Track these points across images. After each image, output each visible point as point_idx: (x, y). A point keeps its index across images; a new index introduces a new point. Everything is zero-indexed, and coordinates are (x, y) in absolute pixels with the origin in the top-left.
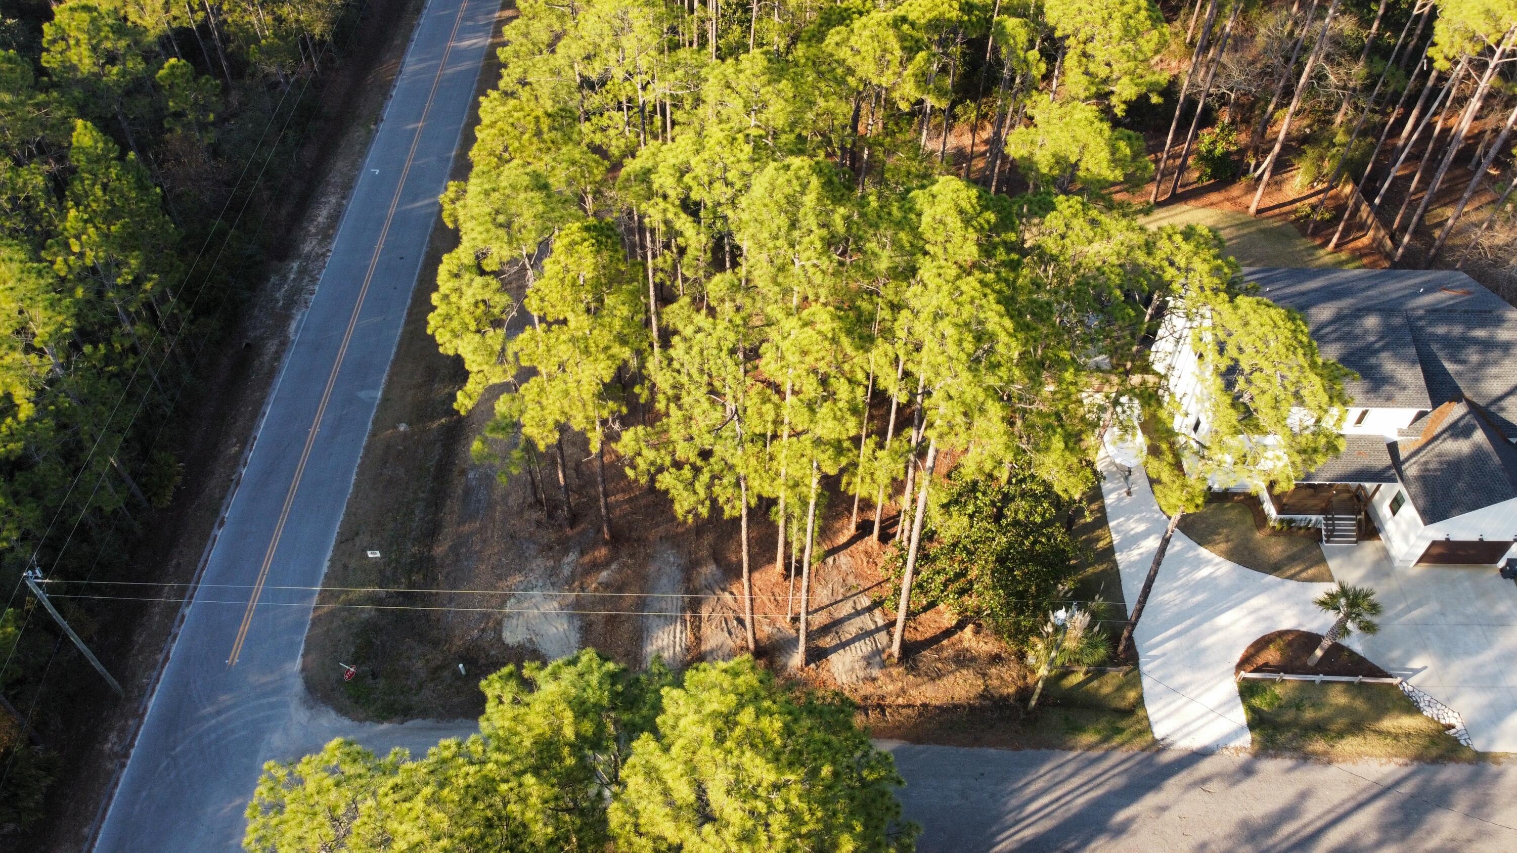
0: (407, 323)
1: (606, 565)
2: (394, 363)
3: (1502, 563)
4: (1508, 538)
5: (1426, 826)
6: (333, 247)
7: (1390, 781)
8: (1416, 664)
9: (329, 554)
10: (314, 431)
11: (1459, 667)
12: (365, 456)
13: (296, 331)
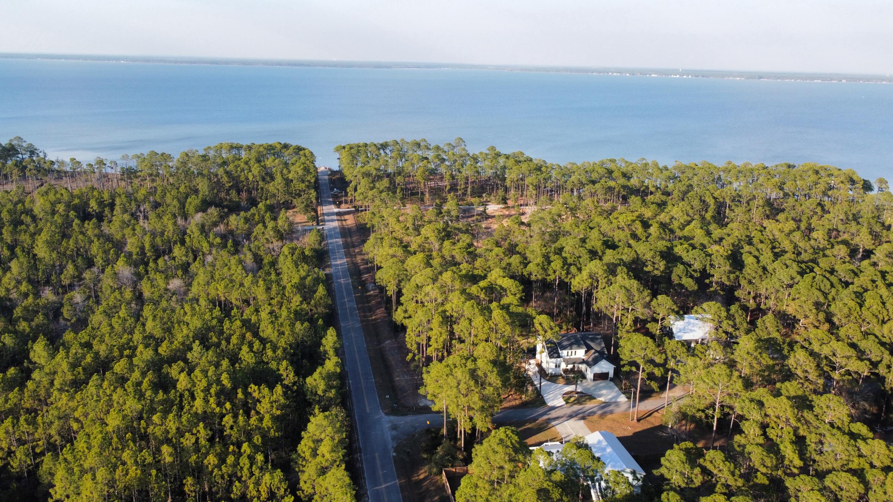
3: (609, 379)
4: (608, 372)
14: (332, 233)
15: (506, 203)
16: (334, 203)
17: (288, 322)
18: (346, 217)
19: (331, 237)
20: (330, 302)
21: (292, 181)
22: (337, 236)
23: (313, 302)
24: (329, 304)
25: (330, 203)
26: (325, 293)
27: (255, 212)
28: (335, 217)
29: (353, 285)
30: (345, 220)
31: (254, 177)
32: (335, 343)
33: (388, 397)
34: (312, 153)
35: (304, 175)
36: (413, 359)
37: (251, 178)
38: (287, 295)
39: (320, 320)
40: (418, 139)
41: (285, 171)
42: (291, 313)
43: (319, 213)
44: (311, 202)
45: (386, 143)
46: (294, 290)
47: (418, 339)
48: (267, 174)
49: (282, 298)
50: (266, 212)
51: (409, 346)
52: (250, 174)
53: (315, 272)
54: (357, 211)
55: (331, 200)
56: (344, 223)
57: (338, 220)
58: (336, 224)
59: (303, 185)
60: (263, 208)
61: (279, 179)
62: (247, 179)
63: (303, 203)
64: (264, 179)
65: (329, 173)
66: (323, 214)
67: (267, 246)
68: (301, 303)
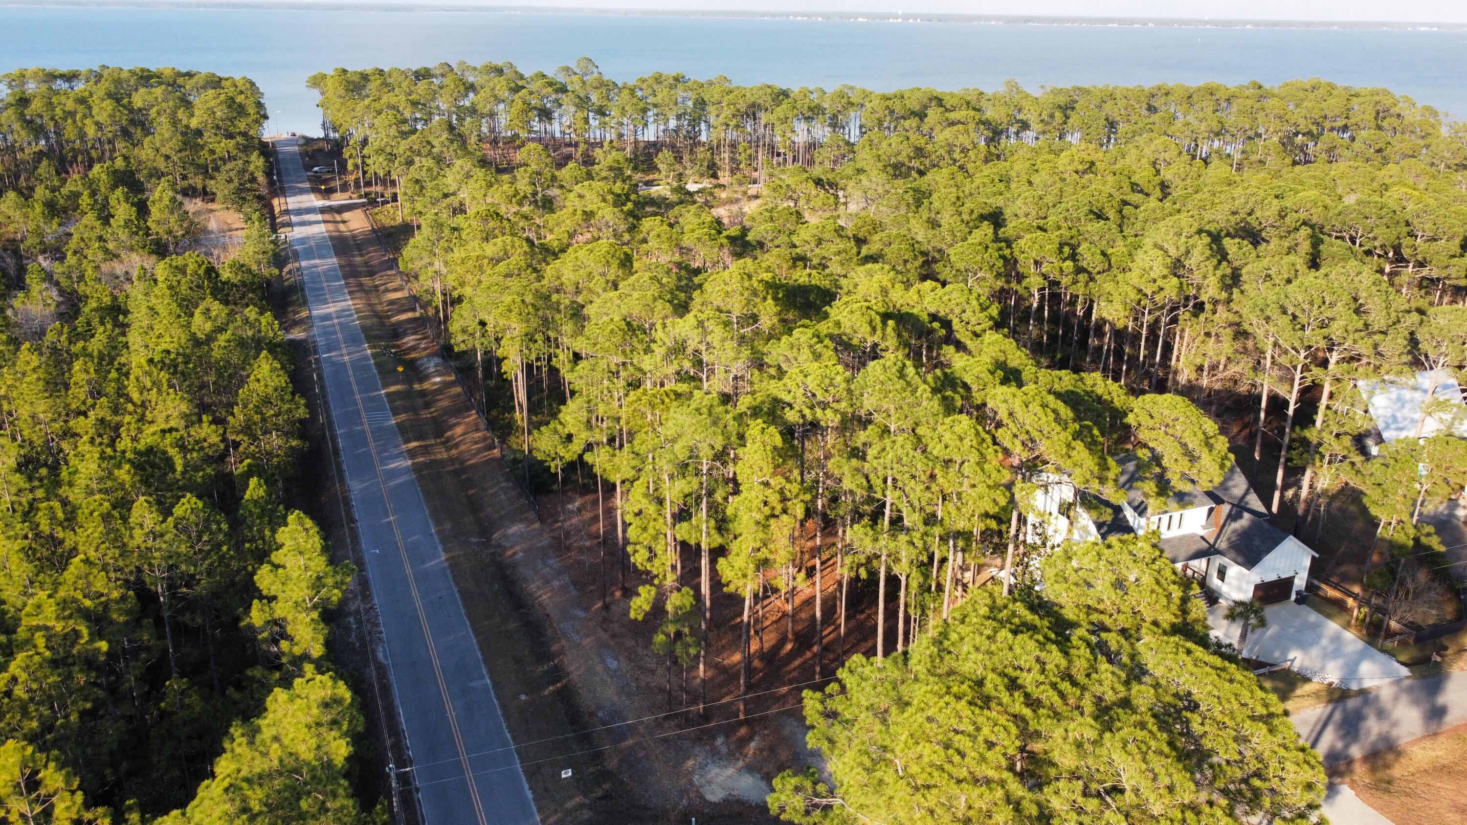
0: (476, 636)
1: (750, 738)
2: (485, 661)
3: (1293, 597)
4: (1292, 574)
5: (1362, 732)
6: (376, 601)
7: (1324, 717)
8: (1291, 656)
9: (526, 786)
10: (451, 714)
11: (1315, 652)
12: (507, 720)
13: (385, 657)
14: (312, 250)
15: (715, 176)
16: (315, 190)
17: (101, 503)
18: (346, 216)
19: (309, 254)
20: (302, 413)
21: (199, 133)
22: (324, 252)
23: (238, 417)
24: (302, 421)
25: (302, 191)
26: (281, 380)
27: (80, 188)
28: (320, 217)
29: (378, 365)
30: (344, 222)
31: (99, 126)
32: (318, 583)
33: (567, 774)
34: (253, 84)
35: (231, 120)
36: (658, 609)
37: (91, 131)
38: (135, 396)
39: (253, 482)
40: (499, 63)
41: (180, 114)
42: (118, 460)
43: (277, 210)
44: (253, 180)
45: (427, 70)
46: (164, 376)
47: (683, 531)
48: (132, 122)
49: (116, 410)
50: (114, 187)
51: (639, 558)
52: (88, 121)
53: (247, 321)
54: (373, 203)
55: (307, 185)
56: (342, 227)
57: (325, 222)
58: (320, 230)
59: (231, 143)
60: (104, 177)
61: (163, 128)
62: (82, 135)
63: (230, 181)
64: (126, 133)
65: (302, 142)
66: (287, 212)
67: (105, 267)
68: (191, 421)
